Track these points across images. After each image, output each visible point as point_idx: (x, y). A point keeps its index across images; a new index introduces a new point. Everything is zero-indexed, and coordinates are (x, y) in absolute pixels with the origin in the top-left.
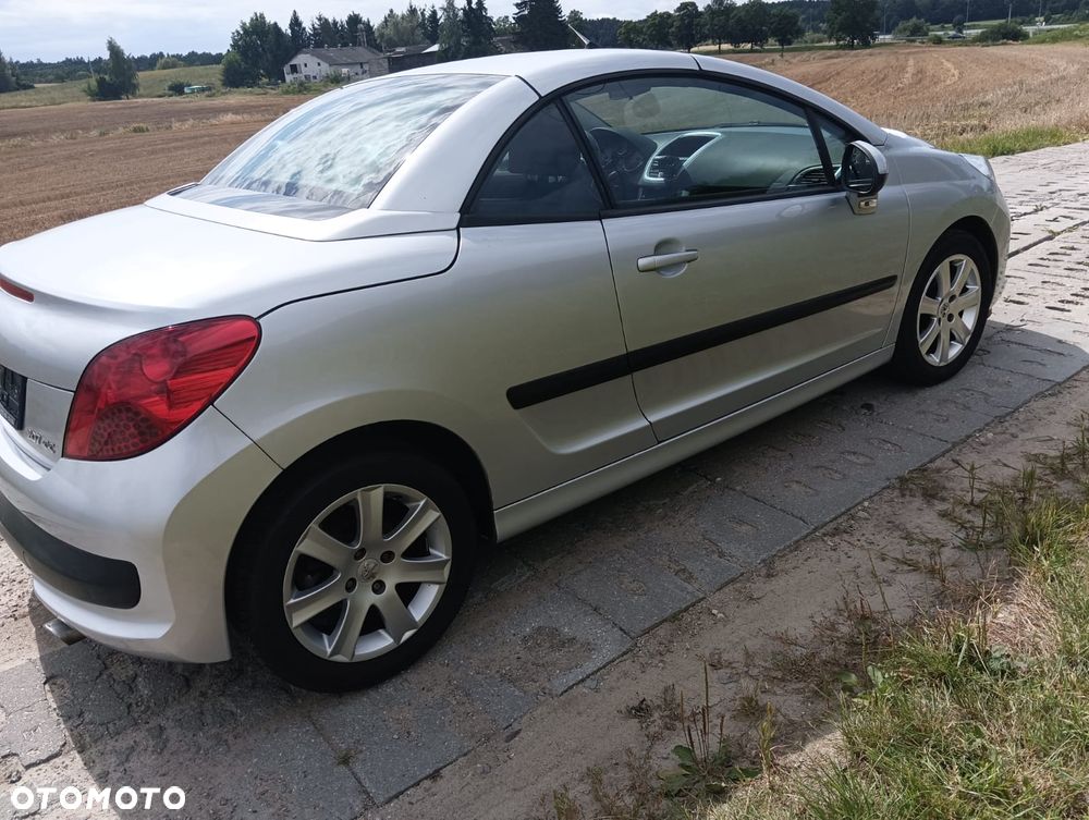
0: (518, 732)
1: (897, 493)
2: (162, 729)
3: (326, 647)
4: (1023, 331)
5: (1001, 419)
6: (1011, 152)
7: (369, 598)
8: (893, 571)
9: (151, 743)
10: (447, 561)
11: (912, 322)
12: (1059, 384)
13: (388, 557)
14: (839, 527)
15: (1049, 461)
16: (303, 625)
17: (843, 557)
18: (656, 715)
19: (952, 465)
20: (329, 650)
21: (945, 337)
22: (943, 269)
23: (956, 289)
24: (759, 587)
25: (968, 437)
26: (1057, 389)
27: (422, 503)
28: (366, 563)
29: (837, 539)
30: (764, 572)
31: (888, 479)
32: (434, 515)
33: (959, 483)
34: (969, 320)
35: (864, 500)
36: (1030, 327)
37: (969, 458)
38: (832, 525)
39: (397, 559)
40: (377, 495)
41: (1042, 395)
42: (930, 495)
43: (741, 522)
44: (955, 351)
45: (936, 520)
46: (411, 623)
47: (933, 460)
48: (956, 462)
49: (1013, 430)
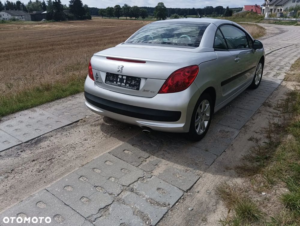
0: (232, 144)
1: (263, 106)
5: (271, 94)
7: (201, 123)
8: (273, 118)
10: (209, 116)
12: (277, 88)
14: (259, 112)
15: (285, 100)
16: (196, 126)
17: (263, 116)
20: (198, 132)
24: (253, 121)
25: (268, 97)
27: (208, 104)
28: (201, 115)
31: (261, 104)
32: (209, 107)
34: (260, 76)
35: (259, 107)
37: (271, 100)
39: (205, 115)
41: (275, 90)
42: (270, 106)
43: (241, 112)
44: (258, 82)
45: (273, 110)
46: (205, 128)
47: (265, 101)
48: (269, 101)
49: (274, 96)
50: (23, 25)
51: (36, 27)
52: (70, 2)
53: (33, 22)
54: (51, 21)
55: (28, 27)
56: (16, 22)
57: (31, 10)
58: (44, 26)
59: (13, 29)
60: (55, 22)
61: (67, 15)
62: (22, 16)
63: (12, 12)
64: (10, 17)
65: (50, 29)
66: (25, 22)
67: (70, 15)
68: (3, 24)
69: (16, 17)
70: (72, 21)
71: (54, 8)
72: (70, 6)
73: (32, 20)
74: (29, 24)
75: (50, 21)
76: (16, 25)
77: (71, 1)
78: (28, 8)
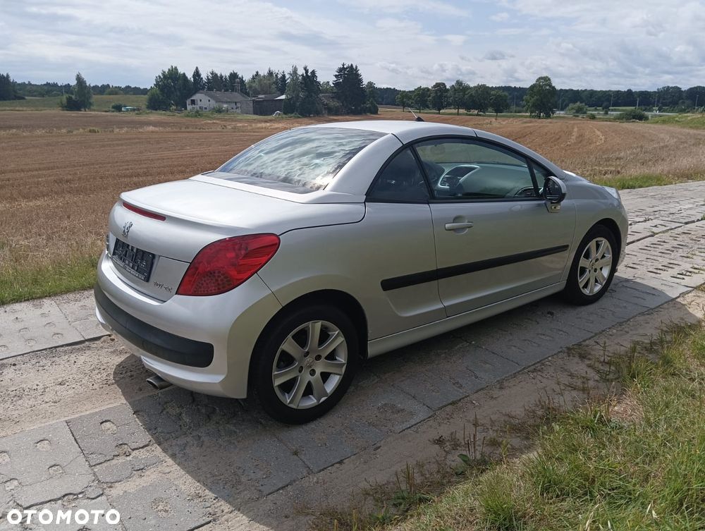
0: (379, 447)
1: (566, 354)
2: (199, 437)
3: (287, 399)
4: (634, 282)
5: (620, 324)
6: (633, 187)
7: (308, 378)
9: (196, 442)
10: (344, 364)
11: (575, 271)
12: (652, 309)
13: (318, 358)
14: (536, 368)
15: (644, 345)
16: (280, 386)
17: (538, 382)
18: (448, 444)
19: (595, 344)
20: (289, 401)
21: (592, 281)
22: (592, 244)
23: (599, 255)
24: (496, 393)
25: (603, 331)
26: (650, 311)
27: (337, 333)
28: (309, 359)
29: (535, 374)
30: (498, 386)
31: (561, 348)
32: (341, 339)
33: (598, 352)
34: (606, 272)
35: (549, 357)
36: (638, 280)
37: (603, 341)
38: (533, 367)
39: (323, 359)
40: (318, 325)
43: (486, 363)
45: (586, 368)
46: (325, 393)
47: (584, 341)
48: (597, 342)
49: (627, 330)
50: (235, 121)
51: (258, 128)
52: (336, 76)
53: (255, 117)
54: (292, 115)
55: (243, 126)
56: (222, 114)
57: (256, 93)
58: (276, 125)
59: (213, 130)
60: (299, 117)
61: (327, 104)
62: (236, 103)
63: (218, 94)
64: (213, 104)
66: (240, 117)
67: (334, 103)
68: (197, 119)
69: (225, 106)
70: (335, 117)
71: (302, 89)
72: (336, 84)
73: (255, 113)
74: (248, 121)
75: (290, 115)
76: (222, 121)
77: (338, 75)
78: (250, 87)
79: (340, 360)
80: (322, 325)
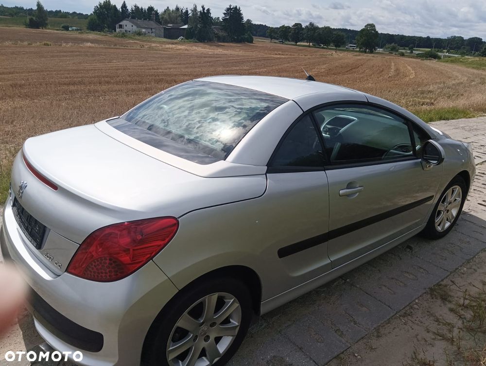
1: (429, 296)
4: (470, 215)
5: (468, 261)
7: (203, 344)
8: (433, 339)
10: (238, 326)
11: (434, 214)
13: (213, 324)
14: (407, 313)
16: (173, 360)
17: (410, 329)
19: (451, 283)
21: (445, 220)
24: (374, 342)
25: (456, 269)
27: (232, 301)
29: (406, 318)
30: (376, 334)
31: (425, 289)
32: (237, 305)
34: (454, 212)
35: (416, 299)
36: (472, 213)
37: (458, 280)
38: (404, 311)
39: (217, 325)
40: (215, 297)
41: (484, 250)
43: (362, 305)
45: (449, 313)
46: (218, 355)
47: (442, 280)
48: (453, 282)
49: (474, 267)
50: (150, 42)
51: (167, 48)
52: (224, 14)
53: (165, 40)
54: (192, 40)
55: (156, 46)
56: (141, 37)
57: (166, 22)
58: (180, 47)
59: (134, 48)
60: (196, 42)
61: (217, 34)
62: (151, 29)
63: (139, 22)
65: (186, 52)
66: (154, 39)
67: (222, 34)
68: (123, 39)
69: (144, 30)
70: (222, 44)
71: (200, 21)
72: (224, 20)
73: (165, 37)
74: (160, 43)
75: (190, 40)
76: (141, 41)
77: (226, 13)
78: (163, 18)
79: (235, 323)
80: (218, 296)
